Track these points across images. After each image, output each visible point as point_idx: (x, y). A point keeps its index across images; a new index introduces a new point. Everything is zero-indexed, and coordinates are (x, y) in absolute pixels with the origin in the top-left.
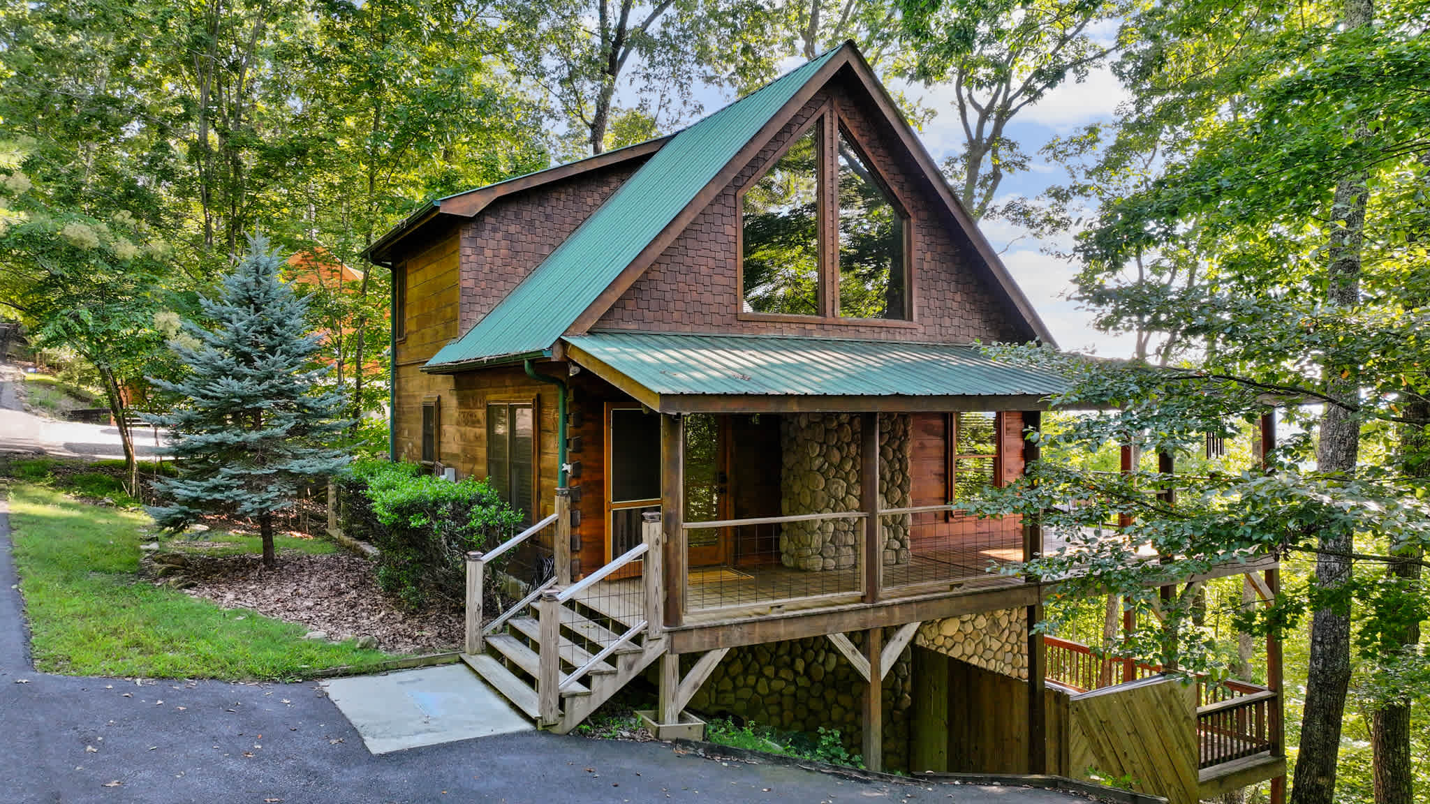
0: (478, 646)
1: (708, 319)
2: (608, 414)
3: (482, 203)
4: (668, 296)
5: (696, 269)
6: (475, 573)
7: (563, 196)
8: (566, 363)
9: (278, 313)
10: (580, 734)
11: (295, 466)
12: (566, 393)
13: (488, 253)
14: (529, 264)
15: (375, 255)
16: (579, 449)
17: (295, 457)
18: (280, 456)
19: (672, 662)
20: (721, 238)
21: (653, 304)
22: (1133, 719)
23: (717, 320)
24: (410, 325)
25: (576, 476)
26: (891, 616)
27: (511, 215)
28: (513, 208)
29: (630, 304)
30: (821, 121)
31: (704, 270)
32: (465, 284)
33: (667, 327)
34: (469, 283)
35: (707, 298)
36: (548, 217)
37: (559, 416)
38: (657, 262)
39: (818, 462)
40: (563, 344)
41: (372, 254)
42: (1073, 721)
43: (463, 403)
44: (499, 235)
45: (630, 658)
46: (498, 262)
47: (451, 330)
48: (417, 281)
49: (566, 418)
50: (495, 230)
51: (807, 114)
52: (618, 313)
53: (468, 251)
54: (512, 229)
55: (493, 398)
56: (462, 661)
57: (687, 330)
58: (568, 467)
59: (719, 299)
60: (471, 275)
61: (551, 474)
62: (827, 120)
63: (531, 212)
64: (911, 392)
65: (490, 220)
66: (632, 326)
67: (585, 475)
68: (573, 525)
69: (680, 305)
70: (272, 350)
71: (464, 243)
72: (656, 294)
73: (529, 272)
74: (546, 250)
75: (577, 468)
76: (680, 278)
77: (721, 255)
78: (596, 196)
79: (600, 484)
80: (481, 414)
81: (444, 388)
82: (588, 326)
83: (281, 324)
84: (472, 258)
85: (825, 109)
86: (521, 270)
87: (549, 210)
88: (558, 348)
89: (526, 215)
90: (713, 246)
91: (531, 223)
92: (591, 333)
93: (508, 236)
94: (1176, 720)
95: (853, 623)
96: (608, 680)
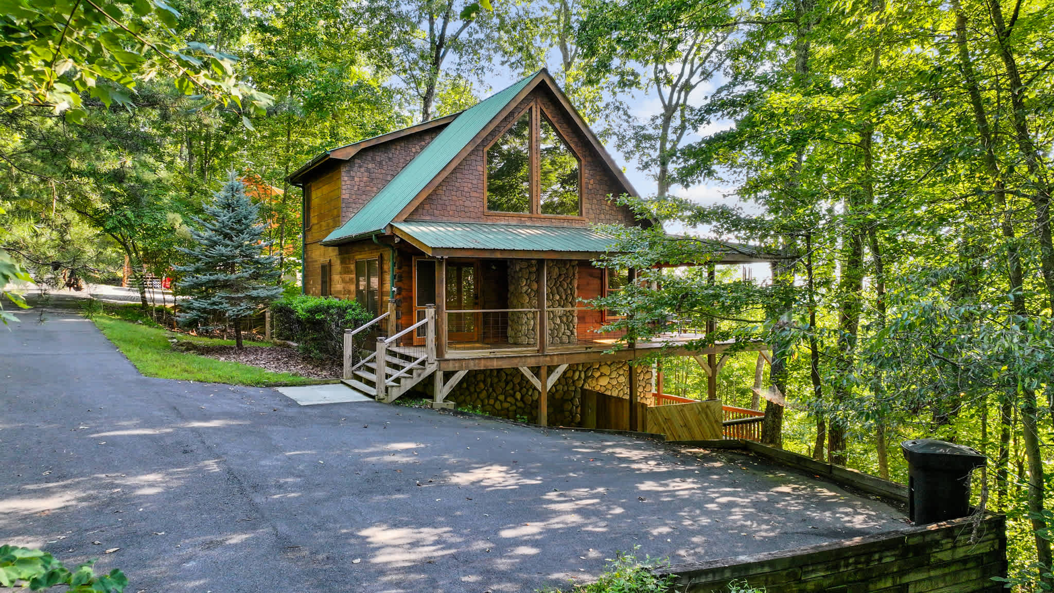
0: (350, 375)
1: (468, 214)
2: (414, 261)
3: (353, 152)
4: (447, 203)
5: (462, 189)
6: (348, 339)
7: (398, 148)
8: (393, 236)
9: (244, 212)
10: (395, 403)
11: (254, 293)
12: (394, 251)
13: (356, 179)
14: (379, 186)
15: (293, 180)
16: (400, 280)
17: (254, 289)
18: (246, 288)
19: (440, 376)
20: (477, 173)
21: (439, 207)
22: (684, 418)
23: (473, 215)
24: (314, 220)
25: (399, 294)
26: (552, 361)
27: (369, 158)
28: (371, 154)
29: (427, 207)
30: (531, 109)
31: (466, 189)
32: (343, 197)
33: (445, 219)
34: (347, 196)
35: (468, 203)
36: (390, 159)
37: (391, 264)
38: (440, 185)
39: (525, 289)
40: (392, 226)
41: (291, 179)
42: (649, 417)
43: (343, 262)
44: (362, 170)
45: (419, 371)
46: (362, 184)
47: (337, 222)
48: (317, 195)
49: (394, 265)
50: (360, 167)
51: (522, 107)
52: (420, 211)
53: (346, 178)
54: (370, 166)
55: (359, 257)
56: (342, 382)
57: (457, 220)
58: (394, 289)
59: (474, 204)
60: (347, 191)
61: (387, 294)
62: (534, 109)
63: (380, 156)
64: (559, 249)
65: (357, 161)
66: (428, 218)
67: (404, 293)
68: (398, 318)
69: (454, 208)
70: (241, 232)
71: (343, 174)
72: (440, 201)
73: (379, 190)
74: (389, 178)
75: (399, 289)
76: (454, 193)
77: (475, 182)
78: (418, 147)
79: (411, 298)
80: (353, 267)
81: (332, 254)
82: (404, 217)
83: (246, 218)
84: (348, 182)
85: (533, 104)
86: (375, 189)
87: (391, 155)
88: (389, 228)
89: (378, 158)
90: (471, 177)
91: (380, 163)
92: (406, 221)
93: (368, 170)
94: (710, 422)
95: (532, 362)
96: (409, 381)
